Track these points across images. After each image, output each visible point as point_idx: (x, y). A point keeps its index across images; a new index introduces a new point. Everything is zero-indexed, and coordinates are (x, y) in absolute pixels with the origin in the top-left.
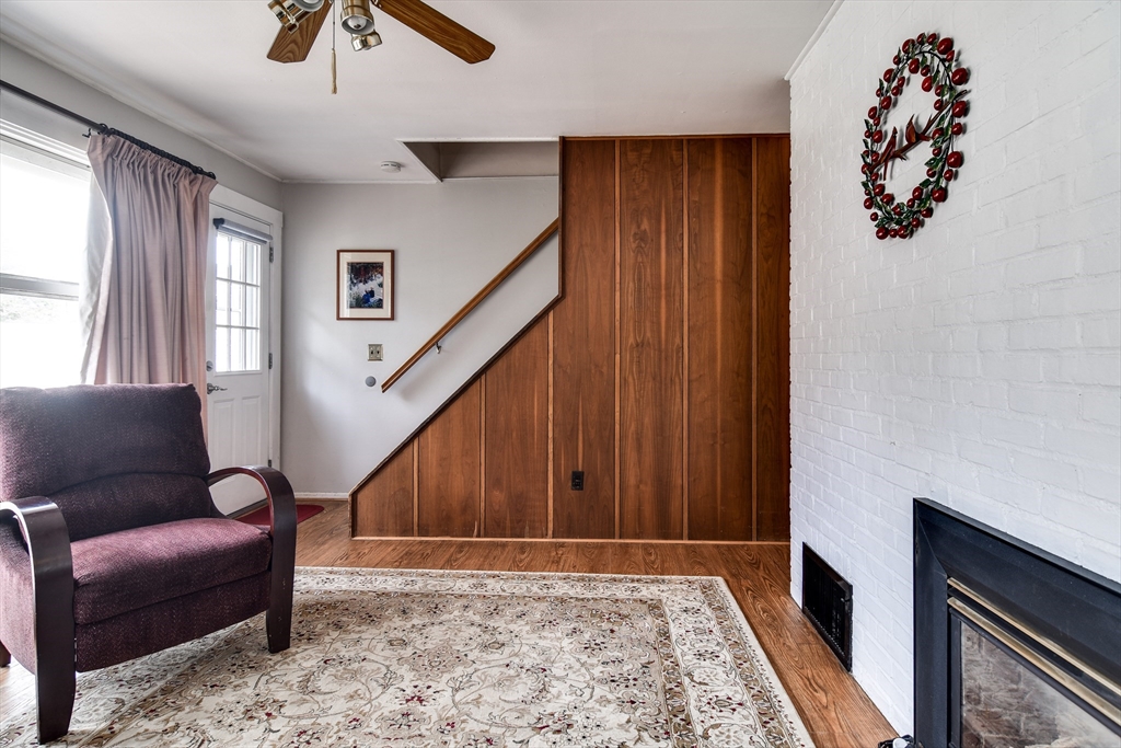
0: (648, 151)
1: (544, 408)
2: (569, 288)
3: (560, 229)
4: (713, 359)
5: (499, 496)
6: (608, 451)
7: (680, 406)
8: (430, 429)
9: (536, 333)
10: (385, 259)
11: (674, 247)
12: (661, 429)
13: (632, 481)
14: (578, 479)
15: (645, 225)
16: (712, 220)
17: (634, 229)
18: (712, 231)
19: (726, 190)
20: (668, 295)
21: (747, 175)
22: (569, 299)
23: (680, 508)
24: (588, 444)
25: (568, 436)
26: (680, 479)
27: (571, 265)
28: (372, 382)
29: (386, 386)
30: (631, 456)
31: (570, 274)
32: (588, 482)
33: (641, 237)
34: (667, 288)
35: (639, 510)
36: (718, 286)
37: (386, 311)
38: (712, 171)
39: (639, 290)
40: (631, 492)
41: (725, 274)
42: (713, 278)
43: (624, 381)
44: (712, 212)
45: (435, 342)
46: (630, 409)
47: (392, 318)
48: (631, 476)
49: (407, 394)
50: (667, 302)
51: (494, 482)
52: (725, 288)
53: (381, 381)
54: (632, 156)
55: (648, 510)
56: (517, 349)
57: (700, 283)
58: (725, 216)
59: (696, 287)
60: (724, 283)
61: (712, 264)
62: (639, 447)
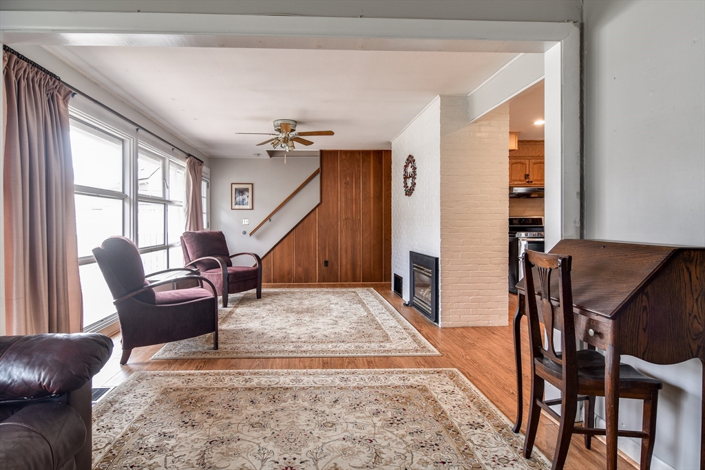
0: (349, 155)
1: (314, 240)
2: (323, 200)
3: (320, 171)
4: (370, 223)
5: (300, 269)
6: (336, 254)
7: (359, 239)
8: (277, 247)
9: (312, 215)
10: (249, 187)
11: (357, 187)
12: (353, 246)
13: (344, 263)
14: (326, 263)
15: (348, 179)
16: (370, 178)
17: (344, 181)
18: (370, 181)
19: (374, 168)
20: (356, 203)
21: (381, 163)
22: (323, 204)
23: (359, 272)
24: (329, 252)
25: (323, 249)
26: (359, 262)
27: (324, 193)
28: (245, 233)
29: (251, 234)
30: (344, 255)
31: (323, 196)
32: (329, 264)
33: (347, 183)
34: (355, 200)
35: (346, 273)
36: (372, 200)
37: (249, 207)
38: (370, 162)
39: (346, 201)
40: (344, 267)
41: (374, 196)
42: (370, 197)
43: (341, 231)
44: (370, 175)
45: (269, 218)
46: (343, 240)
47: (252, 209)
48: (344, 261)
49: (258, 237)
50: (356, 205)
51: (299, 265)
52: (374, 200)
53: (248, 233)
54: (344, 156)
55: (349, 273)
56: (306, 220)
57: (366, 199)
58: (374, 176)
59: (364, 200)
60: (374, 198)
61: (370, 192)
62: (346, 253)
